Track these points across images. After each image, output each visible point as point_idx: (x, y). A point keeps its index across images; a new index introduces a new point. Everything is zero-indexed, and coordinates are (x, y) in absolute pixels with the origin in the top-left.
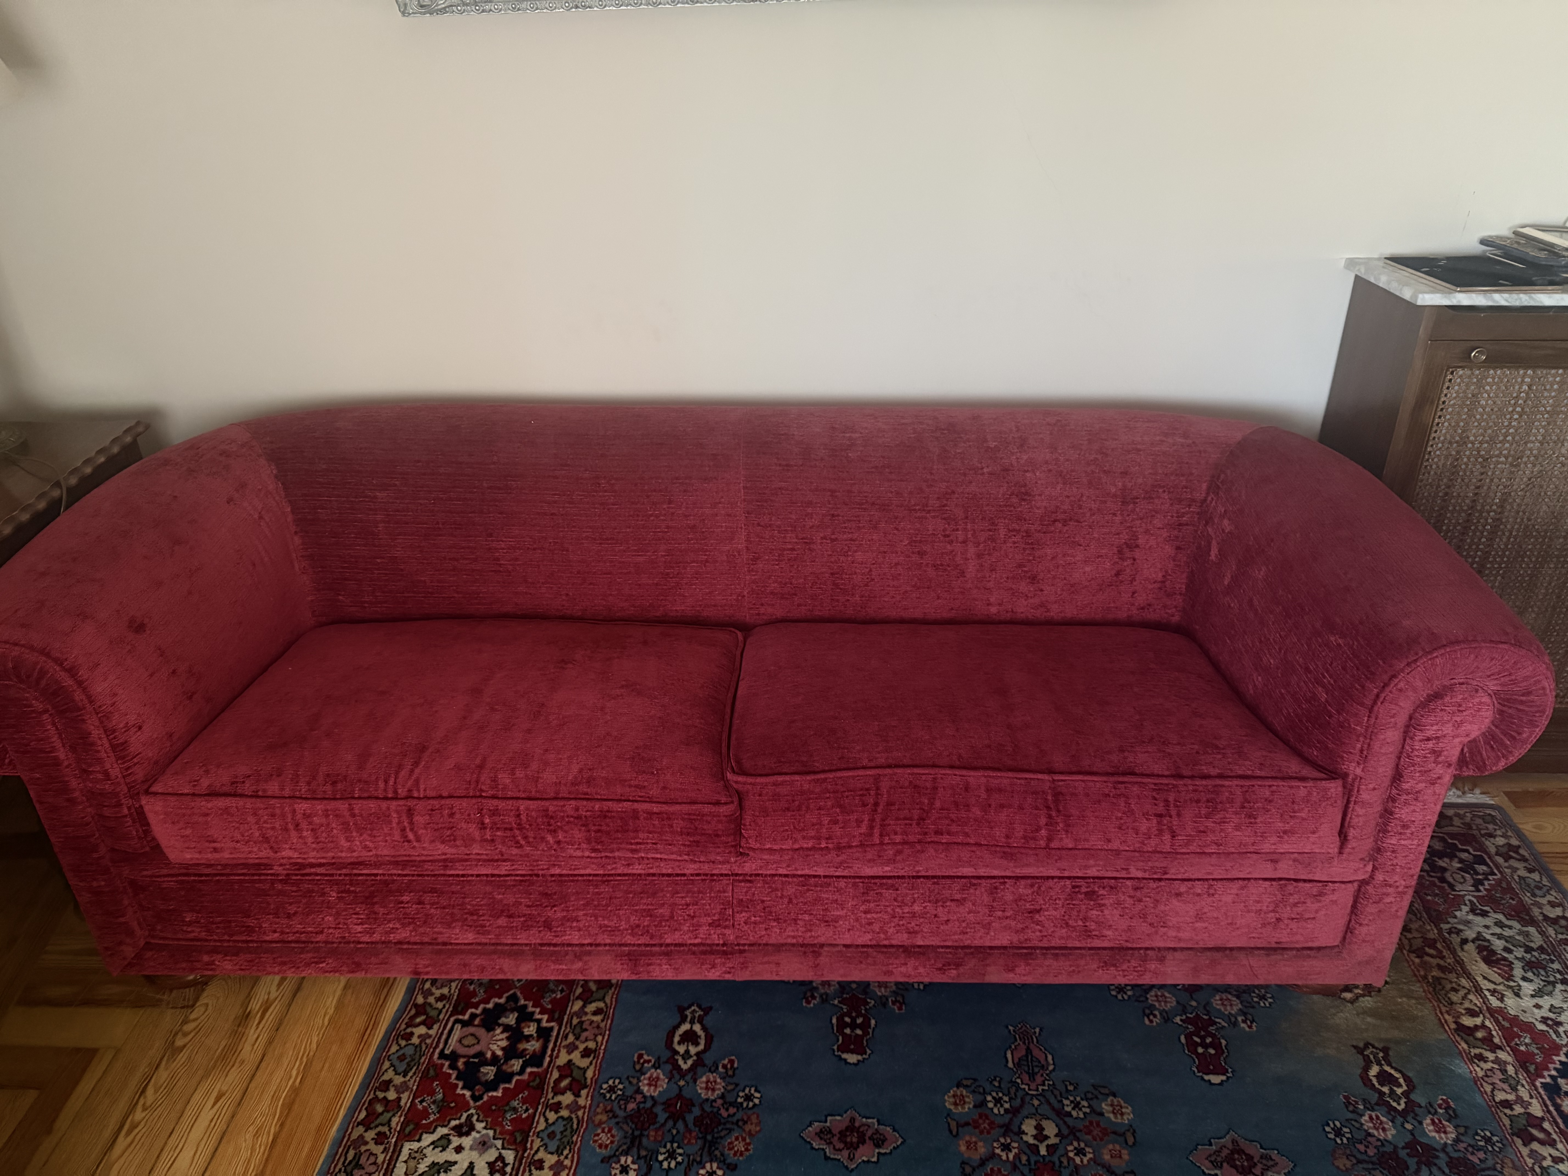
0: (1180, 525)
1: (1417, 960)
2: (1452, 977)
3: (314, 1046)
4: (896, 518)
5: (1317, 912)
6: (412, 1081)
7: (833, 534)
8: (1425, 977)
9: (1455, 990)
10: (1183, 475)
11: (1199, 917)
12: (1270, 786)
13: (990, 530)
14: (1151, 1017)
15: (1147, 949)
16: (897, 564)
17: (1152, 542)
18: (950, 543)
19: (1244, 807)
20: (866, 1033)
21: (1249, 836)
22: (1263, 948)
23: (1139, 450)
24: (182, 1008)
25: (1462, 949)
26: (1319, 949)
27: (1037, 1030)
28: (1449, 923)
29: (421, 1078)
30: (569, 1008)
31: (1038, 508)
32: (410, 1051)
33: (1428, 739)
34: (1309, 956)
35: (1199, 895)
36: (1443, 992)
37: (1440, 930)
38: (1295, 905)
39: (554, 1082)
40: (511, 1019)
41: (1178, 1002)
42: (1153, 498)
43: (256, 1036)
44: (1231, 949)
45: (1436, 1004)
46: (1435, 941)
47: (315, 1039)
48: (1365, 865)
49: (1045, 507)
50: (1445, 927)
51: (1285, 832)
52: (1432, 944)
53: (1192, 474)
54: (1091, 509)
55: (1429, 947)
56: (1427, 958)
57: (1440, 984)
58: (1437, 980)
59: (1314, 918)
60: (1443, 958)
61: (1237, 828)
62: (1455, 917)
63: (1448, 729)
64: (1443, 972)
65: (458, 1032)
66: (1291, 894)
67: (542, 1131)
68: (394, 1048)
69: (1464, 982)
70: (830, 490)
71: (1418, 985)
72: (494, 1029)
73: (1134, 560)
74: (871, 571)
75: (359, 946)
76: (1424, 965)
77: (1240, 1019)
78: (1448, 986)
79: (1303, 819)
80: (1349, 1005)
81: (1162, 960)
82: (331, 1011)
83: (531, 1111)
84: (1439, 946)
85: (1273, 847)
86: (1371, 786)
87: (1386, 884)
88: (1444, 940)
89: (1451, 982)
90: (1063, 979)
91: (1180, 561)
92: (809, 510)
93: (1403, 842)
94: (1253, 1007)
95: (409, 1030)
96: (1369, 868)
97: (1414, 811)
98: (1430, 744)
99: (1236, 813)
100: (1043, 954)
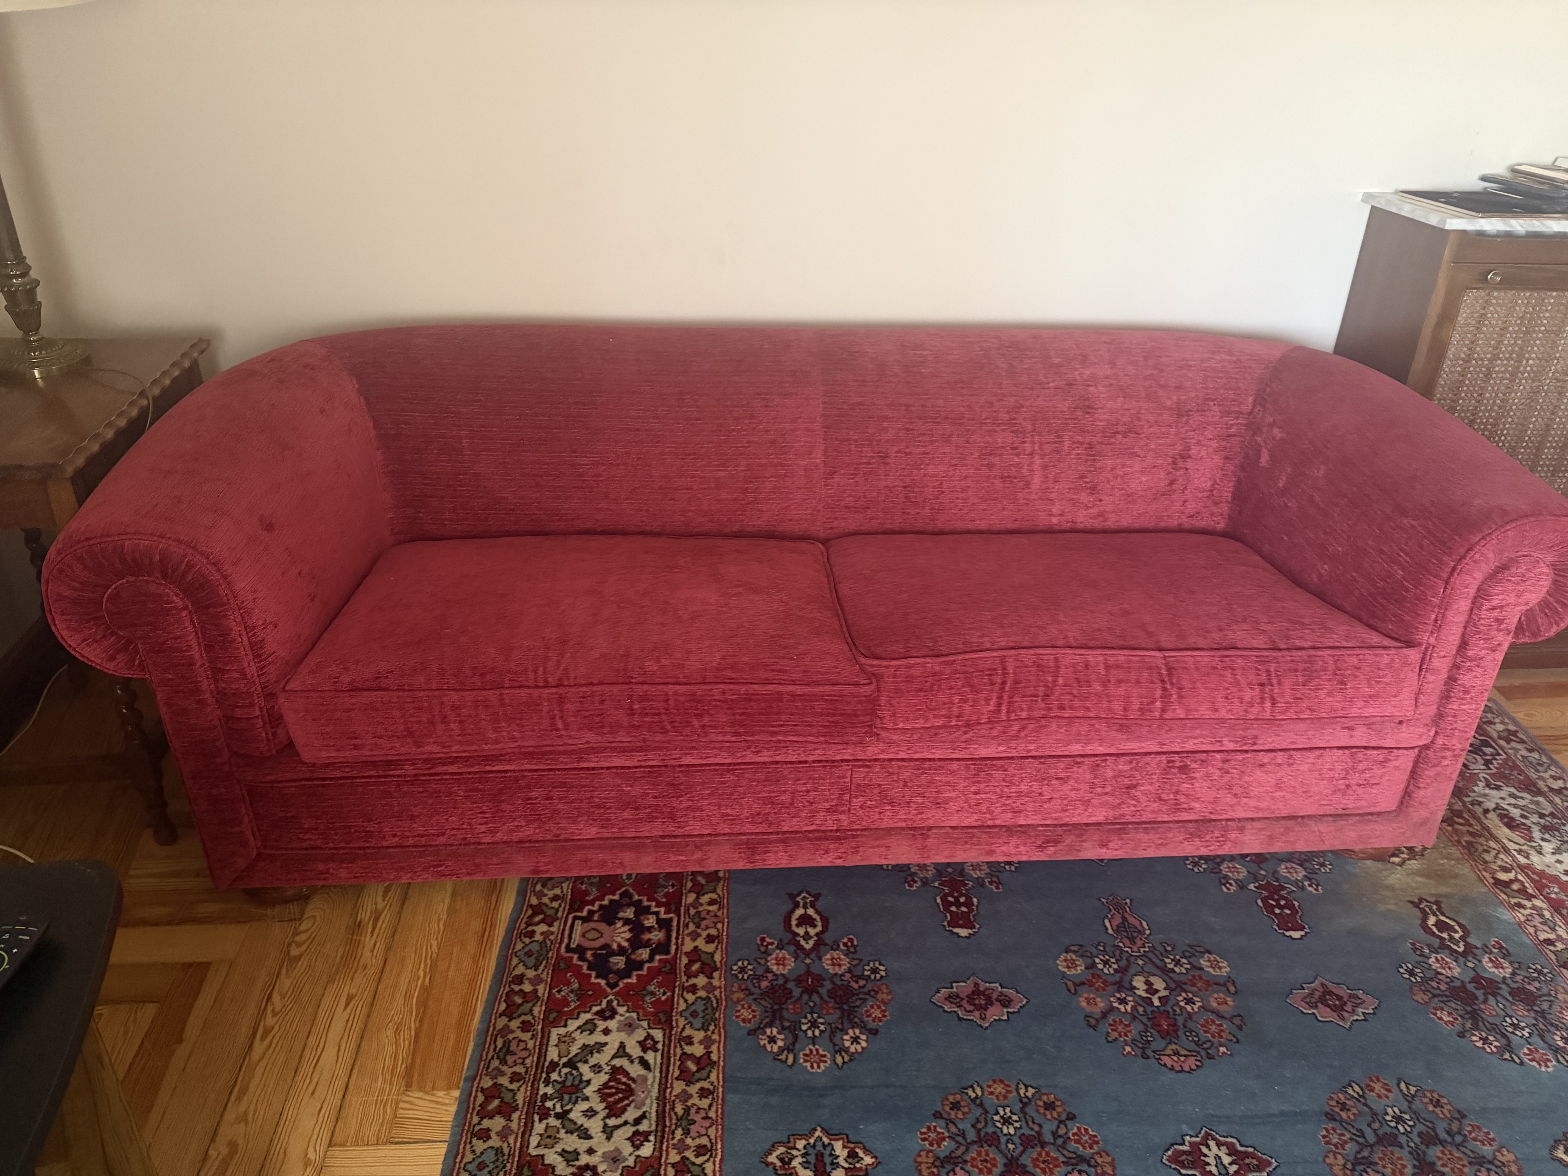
0: (1229, 436)
1: (1449, 828)
2: (1482, 840)
3: (435, 948)
4: (968, 431)
5: (1381, 777)
6: (545, 973)
7: (907, 447)
8: (1459, 842)
9: (1488, 852)
10: (1231, 389)
11: (1278, 786)
12: (1358, 655)
13: (1055, 442)
14: (1228, 885)
15: (1228, 820)
16: (966, 477)
17: (1203, 453)
18: (1018, 455)
19: (1336, 675)
20: (972, 910)
21: (1339, 702)
22: (1331, 815)
23: (1191, 366)
24: (290, 920)
25: (1486, 818)
26: (1379, 814)
27: (1128, 901)
28: (1469, 796)
29: (553, 970)
30: (683, 901)
31: (1100, 421)
32: (535, 947)
33: (1494, 608)
34: (1371, 821)
35: (1279, 765)
36: (1477, 854)
37: (1464, 803)
38: (1364, 771)
39: (685, 967)
40: (629, 913)
41: (1248, 872)
42: (1205, 411)
43: (373, 942)
44: (1303, 817)
45: (1473, 863)
46: (1461, 812)
47: (434, 943)
48: (1429, 731)
49: (1108, 420)
50: (1467, 799)
51: (1371, 697)
52: (1459, 814)
53: (1239, 388)
54: (1148, 422)
55: (1458, 817)
56: (1457, 826)
57: (1473, 847)
58: (1470, 843)
59: (1378, 784)
60: (1471, 825)
61: (1330, 694)
62: (1474, 791)
63: (1512, 599)
64: (1474, 837)
65: (579, 928)
66: (1361, 761)
67: (684, 1010)
68: (519, 946)
69: (1492, 844)
70: (905, 405)
71: (1455, 848)
72: (614, 923)
73: (1187, 469)
74: (941, 484)
75: (480, 847)
76: (1456, 831)
77: (1306, 883)
78: (1480, 848)
79: (1387, 684)
80: (1399, 867)
81: (1242, 830)
82: (444, 916)
83: (669, 994)
84: (1465, 815)
85: (1360, 711)
86: (1442, 654)
87: (1445, 748)
88: (1469, 811)
89: (1482, 845)
90: (1151, 853)
91: (1226, 470)
92: (885, 424)
93: (1463, 707)
94: (1316, 873)
95: (530, 929)
96: (1432, 733)
97: (1475, 677)
98: (1495, 614)
99: (1329, 680)
100: (1135, 829)
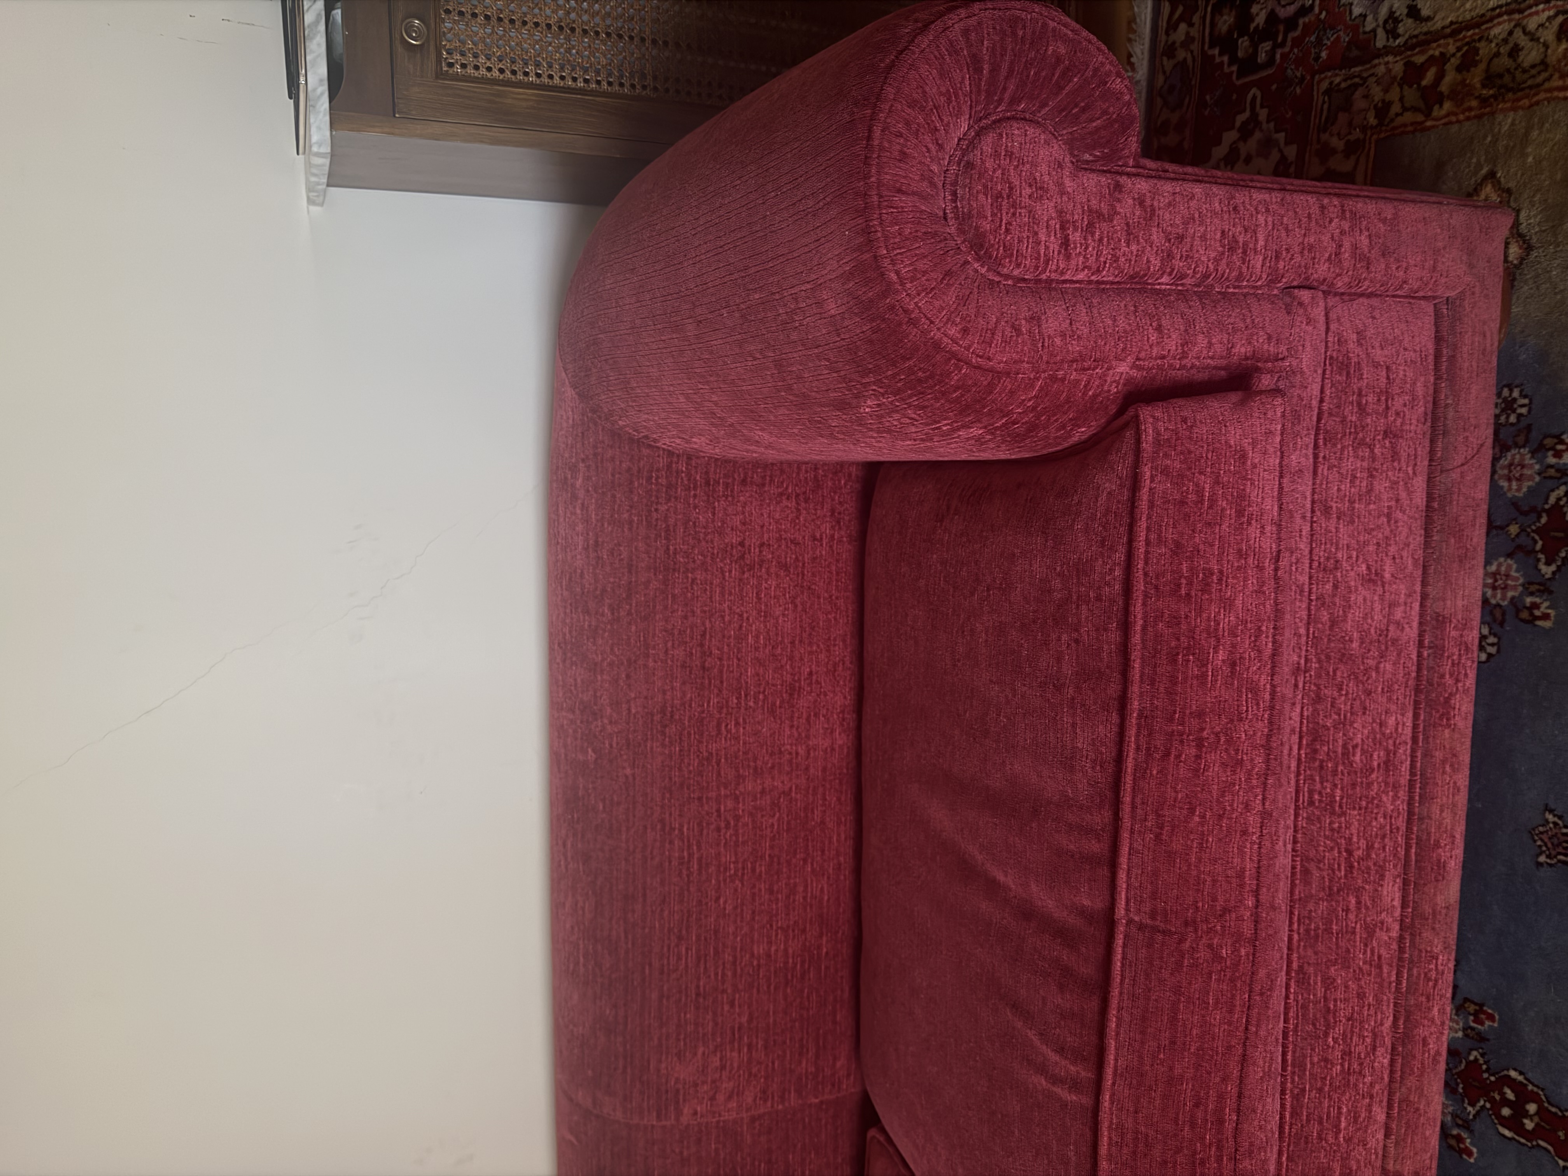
0: (708, 483)
1: (1447, 106)
2: (1485, 51)
4: (700, 902)
5: (1376, 365)
8: (1484, 101)
10: (631, 482)
11: (1373, 578)
12: (1148, 543)
13: (718, 763)
14: (1537, 613)
15: (1421, 644)
16: (771, 891)
17: (737, 521)
18: (737, 818)
19: (1188, 595)
22: (1432, 441)
23: (596, 542)
25: (1429, 19)
26: (1438, 339)
28: (1374, 31)
31: (684, 694)
33: (1065, 243)
36: (1518, 75)
37: (1387, 50)
38: (1362, 409)
41: (1510, 555)
42: (668, 526)
44: (1430, 497)
45: (1542, 96)
46: (1408, 65)
49: (684, 683)
50: (1381, 40)
51: (1240, 513)
52: (1414, 71)
53: (629, 470)
54: (686, 617)
55: (1421, 77)
56: (1444, 88)
57: (1501, 76)
58: (1489, 79)
59: (1388, 368)
60: (1443, 59)
62: (1364, 16)
63: (1046, 210)
64: (1475, 64)
69: (1499, 30)
70: (660, 1001)
71: (1500, 117)
73: (762, 545)
74: (781, 928)
76: (1455, 95)
78: (1505, 62)
80: (1534, 254)
81: (1441, 621)
84: (1420, 59)
86: (1153, 338)
87: (1336, 258)
88: (1408, 47)
89: (1497, 54)
90: (1463, 779)
91: (764, 477)
93: (1261, 243)
94: (1529, 428)
96: (1305, 295)
97: (1203, 238)
98: (1076, 237)
99: (1200, 611)
100: (1421, 819)
